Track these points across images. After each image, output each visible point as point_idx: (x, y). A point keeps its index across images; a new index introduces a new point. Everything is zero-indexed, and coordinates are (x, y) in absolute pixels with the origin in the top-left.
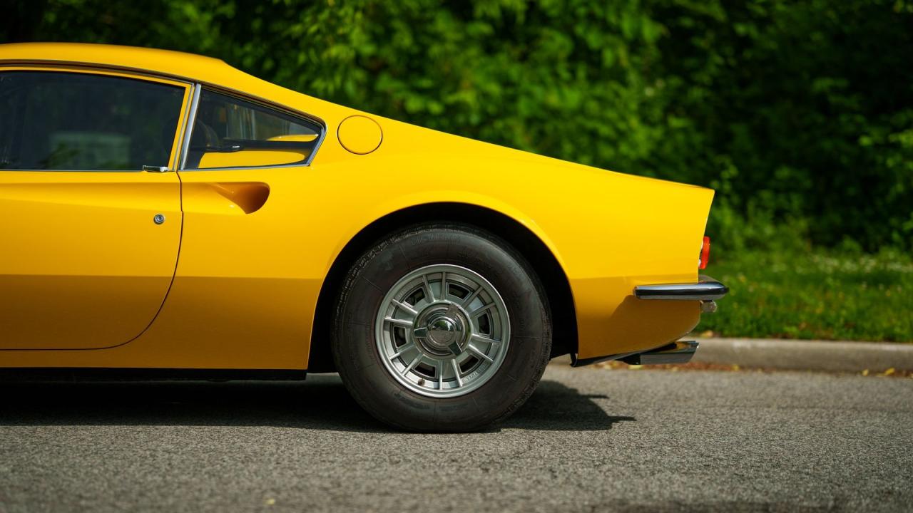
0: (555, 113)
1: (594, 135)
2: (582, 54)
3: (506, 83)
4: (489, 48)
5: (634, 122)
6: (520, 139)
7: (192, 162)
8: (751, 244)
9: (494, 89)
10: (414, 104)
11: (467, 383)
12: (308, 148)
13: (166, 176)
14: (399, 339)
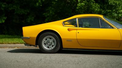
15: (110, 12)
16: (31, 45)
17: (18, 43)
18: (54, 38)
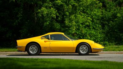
15: (67, 29)
16: (21, 51)
17: (8, 51)
18: (36, 47)
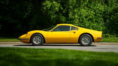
0: (94, 26)
1: (97, 28)
2: (96, 21)
3: (90, 24)
4: (88, 20)
5: (101, 27)
6: (91, 28)
7: (71, 31)
8: (111, 37)
9: (89, 24)
10: (82, 26)
11: (87, 43)
12: (78, 30)
13: (70, 31)
14: (83, 41)
